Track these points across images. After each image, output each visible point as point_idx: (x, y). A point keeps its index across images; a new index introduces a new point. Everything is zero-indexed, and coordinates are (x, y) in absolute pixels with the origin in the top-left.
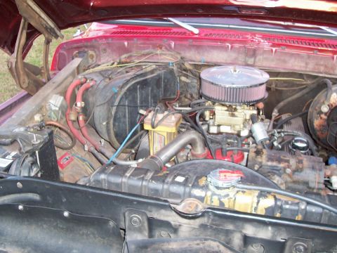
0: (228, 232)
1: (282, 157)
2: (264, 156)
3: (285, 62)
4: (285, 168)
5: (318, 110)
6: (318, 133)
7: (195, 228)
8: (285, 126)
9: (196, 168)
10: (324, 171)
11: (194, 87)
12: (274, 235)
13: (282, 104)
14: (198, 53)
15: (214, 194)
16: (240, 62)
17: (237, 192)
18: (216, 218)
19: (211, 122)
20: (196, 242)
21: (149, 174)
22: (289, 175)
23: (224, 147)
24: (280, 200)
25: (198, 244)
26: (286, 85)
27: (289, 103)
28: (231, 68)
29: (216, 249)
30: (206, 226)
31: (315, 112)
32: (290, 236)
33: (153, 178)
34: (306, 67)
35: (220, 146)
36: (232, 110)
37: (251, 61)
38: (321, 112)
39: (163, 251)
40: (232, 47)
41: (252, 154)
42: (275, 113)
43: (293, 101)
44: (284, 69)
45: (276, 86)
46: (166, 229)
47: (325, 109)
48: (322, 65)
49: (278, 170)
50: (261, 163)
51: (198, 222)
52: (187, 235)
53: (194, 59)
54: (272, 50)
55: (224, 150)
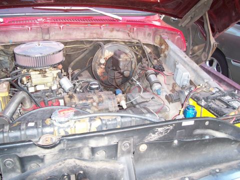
0: (79, 149)
1: (87, 96)
2: (76, 99)
3: (70, 34)
4: (92, 103)
5: (99, 63)
6: (101, 78)
7: (55, 154)
8: (79, 78)
9: (36, 116)
10: (116, 99)
11: (7, 63)
12: (109, 142)
13: (72, 64)
14: (6, 36)
15: (59, 128)
16: (39, 39)
17: (75, 122)
18: (69, 142)
19: (29, 84)
20: (58, 164)
21: (5, 127)
22: (95, 107)
23: (45, 99)
24: (104, 120)
25: (60, 165)
26: (72, 50)
27: (77, 62)
28: (36, 43)
29: (74, 164)
30: (64, 149)
31: (96, 64)
32: (119, 139)
33: (10, 129)
34: (85, 36)
35: (42, 99)
36: (43, 73)
37: (47, 37)
38: (100, 64)
39: (37, 178)
40: (31, 29)
41: (67, 99)
42: (70, 71)
43: (80, 60)
44: (71, 39)
45: (66, 52)
46: (35, 162)
47: (103, 61)
48: (94, 33)
49: (88, 105)
50: (75, 103)
51: (57, 148)
52: (51, 161)
53: (3, 41)
54: (60, 28)
55: (46, 101)
